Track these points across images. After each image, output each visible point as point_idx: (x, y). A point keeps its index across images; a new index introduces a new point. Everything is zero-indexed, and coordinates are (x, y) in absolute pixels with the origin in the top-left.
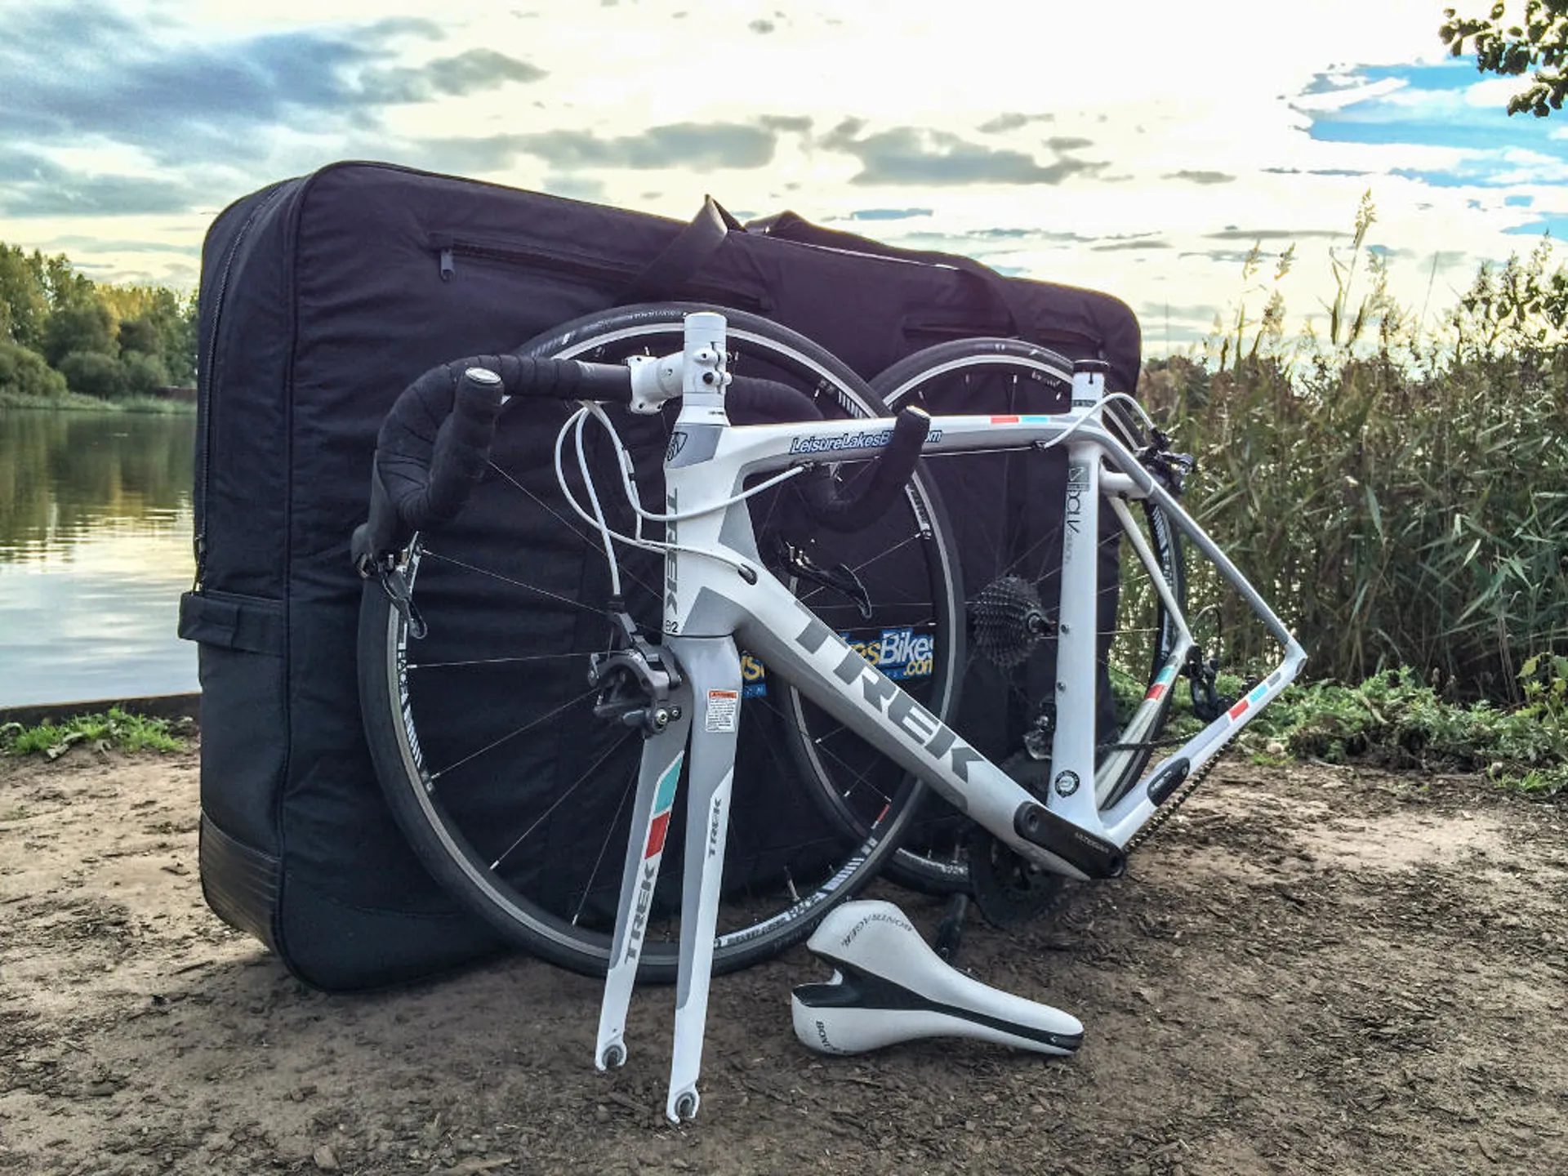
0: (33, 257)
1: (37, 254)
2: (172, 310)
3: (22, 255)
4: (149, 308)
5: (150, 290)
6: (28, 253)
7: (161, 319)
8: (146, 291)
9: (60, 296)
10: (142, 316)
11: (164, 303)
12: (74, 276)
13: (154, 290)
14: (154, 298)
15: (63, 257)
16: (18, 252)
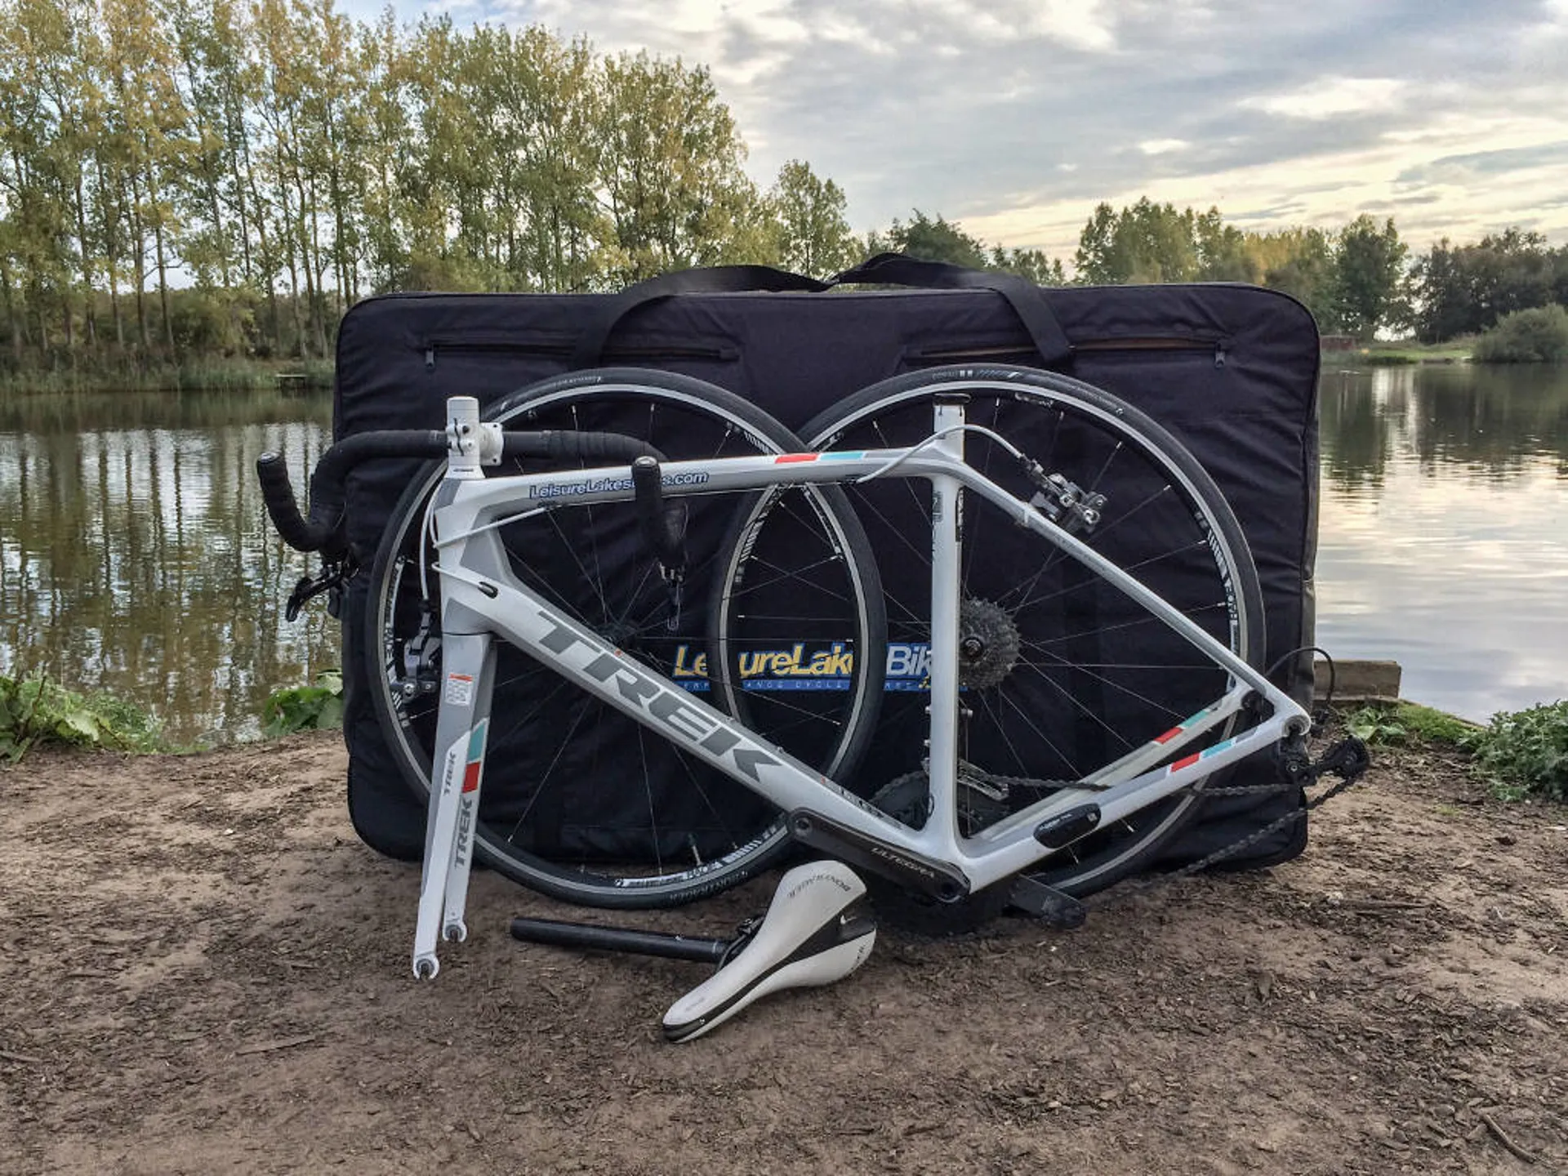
0: (1184, 214)
1: (1189, 211)
2: (1320, 255)
3: (1174, 213)
4: (1297, 255)
5: (1299, 233)
6: (1180, 211)
7: (1309, 263)
8: (1294, 236)
9: (1209, 249)
10: (1289, 264)
11: (1313, 246)
12: (1223, 228)
13: (1304, 232)
14: (1303, 242)
15: (1214, 211)
16: (1170, 210)
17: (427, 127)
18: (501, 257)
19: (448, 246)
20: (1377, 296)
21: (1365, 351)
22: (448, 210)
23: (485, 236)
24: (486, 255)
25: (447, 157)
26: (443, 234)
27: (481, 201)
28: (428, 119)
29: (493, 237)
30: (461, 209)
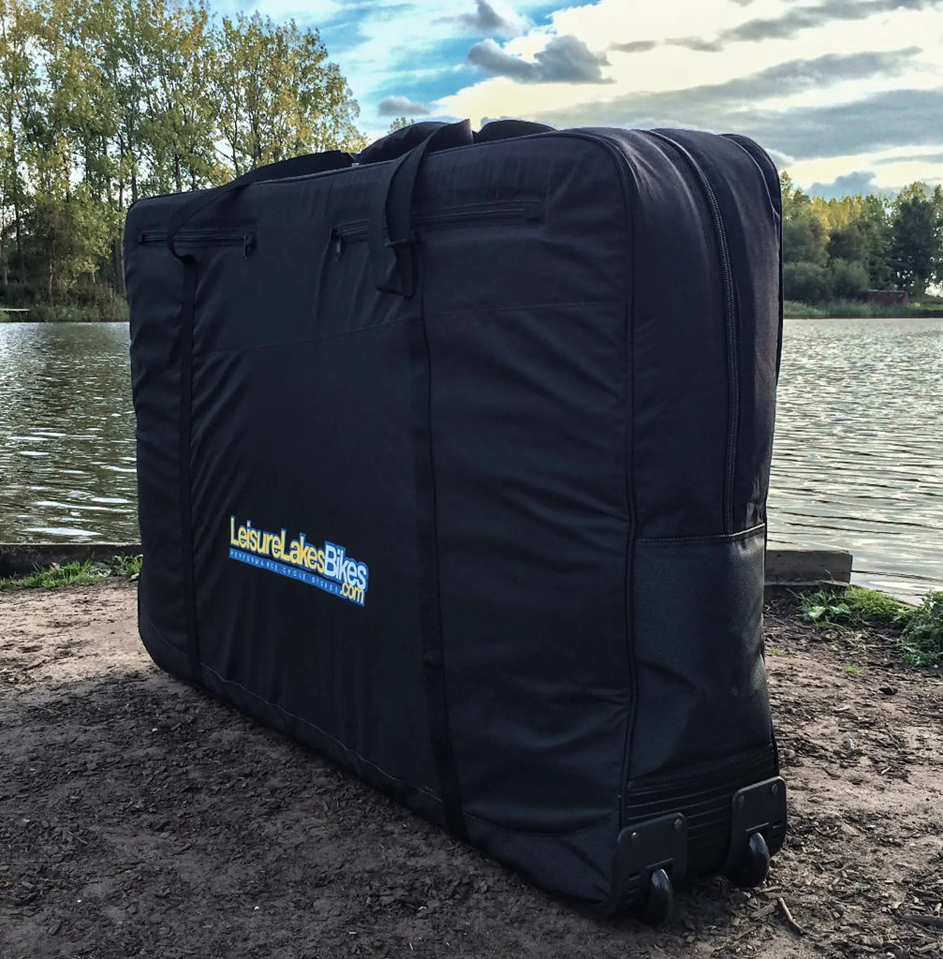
4: (858, 217)
5: (859, 199)
8: (856, 200)
11: (872, 210)
13: (864, 198)
14: (863, 206)
17: (53, 77)
18: (124, 202)
19: (72, 189)
20: (928, 256)
21: (917, 305)
22: (73, 156)
23: (109, 181)
24: (110, 198)
25: (72, 106)
26: (67, 178)
27: (105, 147)
28: (54, 71)
29: (117, 182)
30: (86, 154)
